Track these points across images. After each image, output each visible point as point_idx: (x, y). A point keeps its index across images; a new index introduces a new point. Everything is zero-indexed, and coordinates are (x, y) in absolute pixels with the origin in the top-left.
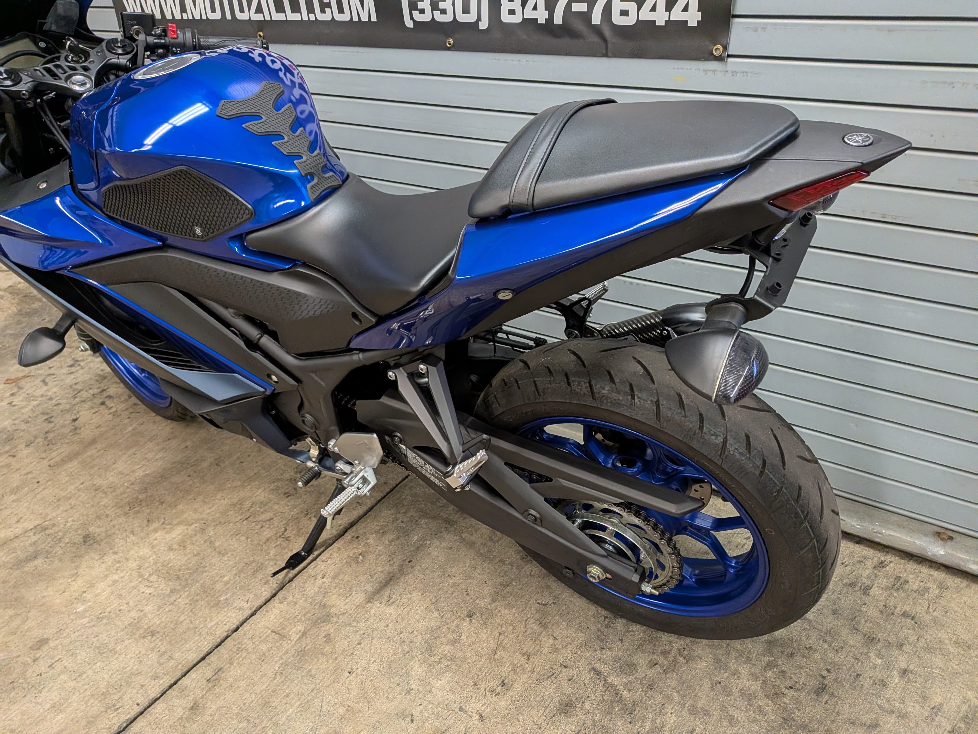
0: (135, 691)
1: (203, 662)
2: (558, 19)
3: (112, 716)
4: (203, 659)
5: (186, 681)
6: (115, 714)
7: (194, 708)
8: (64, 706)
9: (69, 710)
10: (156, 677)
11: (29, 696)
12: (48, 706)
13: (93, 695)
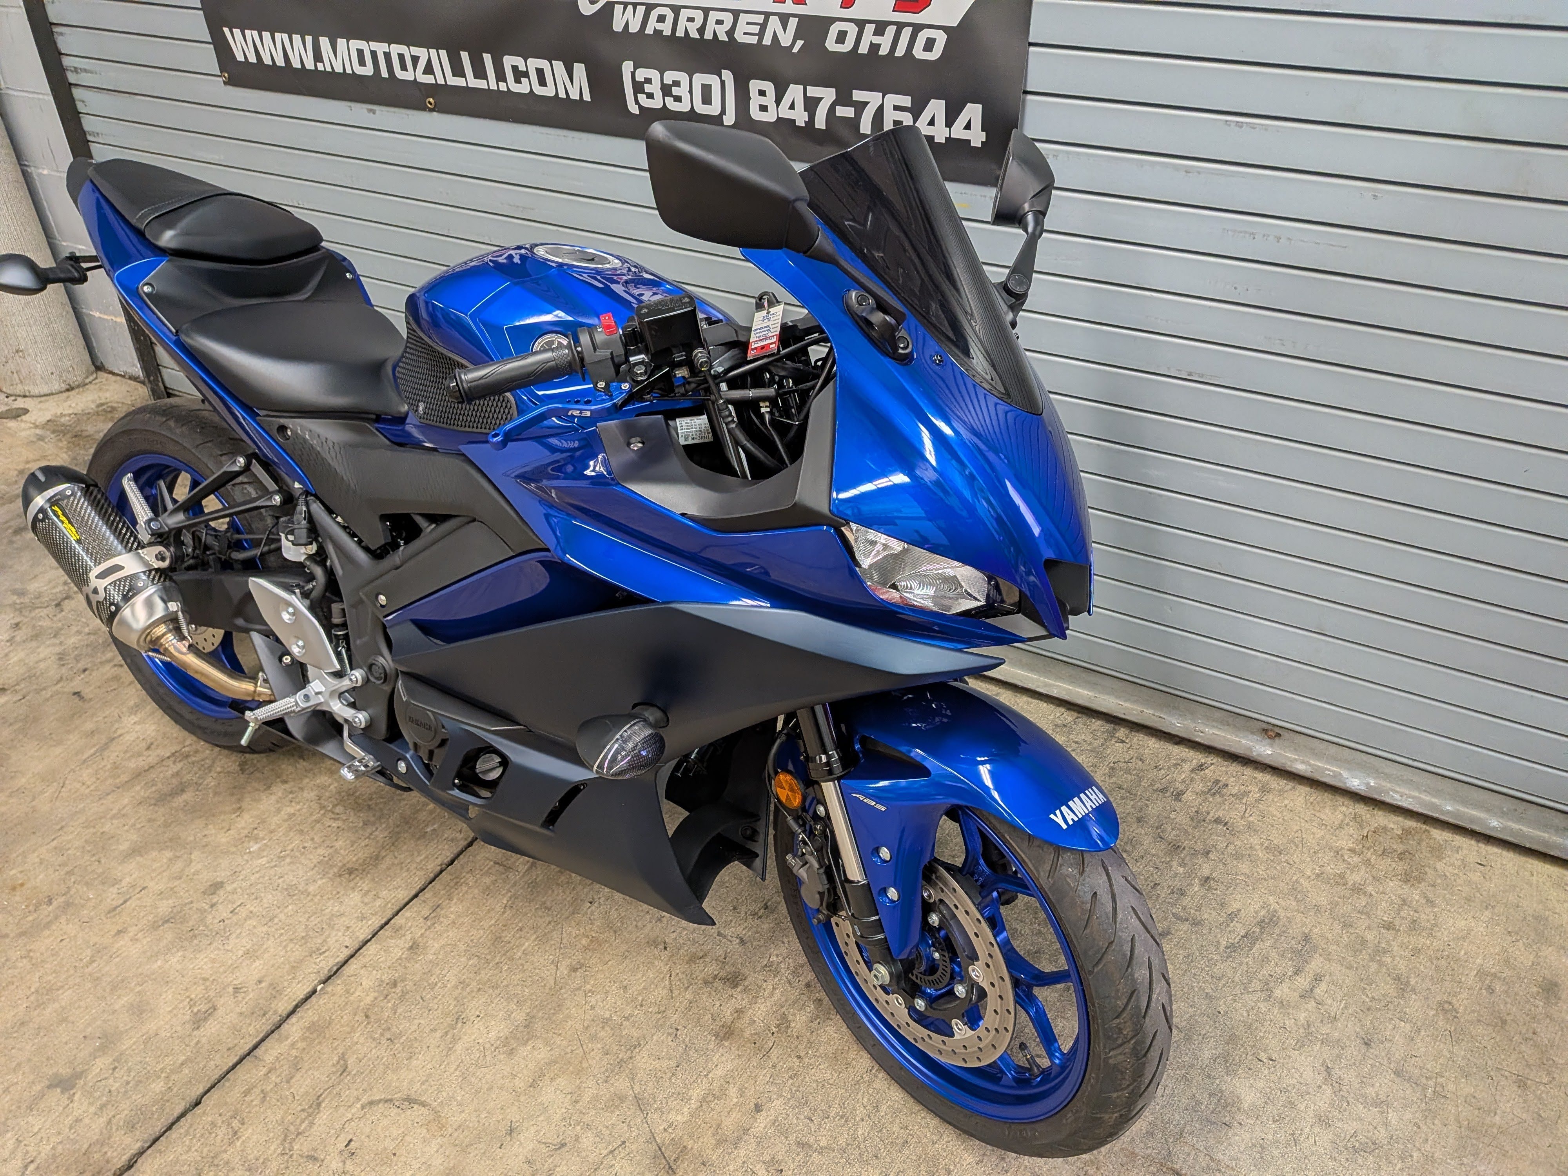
0: (340, 934)
1: (416, 899)
2: (820, 123)
3: (318, 960)
4: (416, 896)
5: (398, 920)
6: (322, 957)
7: (414, 947)
8: (260, 952)
9: (266, 956)
10: (363, 918)
11: (215, 944)
12: (241, 953)
13: (291, 940)
